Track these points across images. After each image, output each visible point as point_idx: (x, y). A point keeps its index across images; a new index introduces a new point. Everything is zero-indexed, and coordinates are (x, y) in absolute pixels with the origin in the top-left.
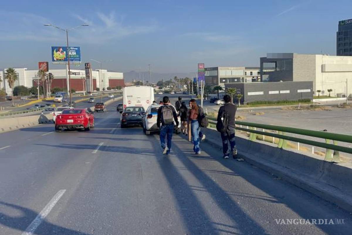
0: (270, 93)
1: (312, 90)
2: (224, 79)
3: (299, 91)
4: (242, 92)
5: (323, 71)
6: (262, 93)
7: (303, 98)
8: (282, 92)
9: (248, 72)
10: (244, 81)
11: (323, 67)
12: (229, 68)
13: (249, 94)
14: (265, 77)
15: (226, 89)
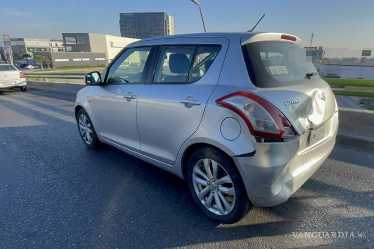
0: (74, 60)
1: (106, 59)
2: (32, 48)
3: (97, 59)
4: (50, 59)
5: (112, 46)
6: (67, 60)
7: (100, 64)
8: (83, 59)
9: (54, 43)
10: (51, 50)
11: (112, 43)
12: (35, 40)
13: (57, 60)
14: (69, 48)
15: (34, 56)
